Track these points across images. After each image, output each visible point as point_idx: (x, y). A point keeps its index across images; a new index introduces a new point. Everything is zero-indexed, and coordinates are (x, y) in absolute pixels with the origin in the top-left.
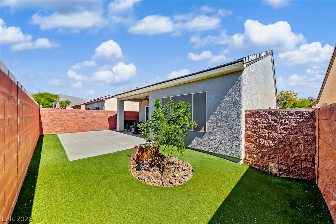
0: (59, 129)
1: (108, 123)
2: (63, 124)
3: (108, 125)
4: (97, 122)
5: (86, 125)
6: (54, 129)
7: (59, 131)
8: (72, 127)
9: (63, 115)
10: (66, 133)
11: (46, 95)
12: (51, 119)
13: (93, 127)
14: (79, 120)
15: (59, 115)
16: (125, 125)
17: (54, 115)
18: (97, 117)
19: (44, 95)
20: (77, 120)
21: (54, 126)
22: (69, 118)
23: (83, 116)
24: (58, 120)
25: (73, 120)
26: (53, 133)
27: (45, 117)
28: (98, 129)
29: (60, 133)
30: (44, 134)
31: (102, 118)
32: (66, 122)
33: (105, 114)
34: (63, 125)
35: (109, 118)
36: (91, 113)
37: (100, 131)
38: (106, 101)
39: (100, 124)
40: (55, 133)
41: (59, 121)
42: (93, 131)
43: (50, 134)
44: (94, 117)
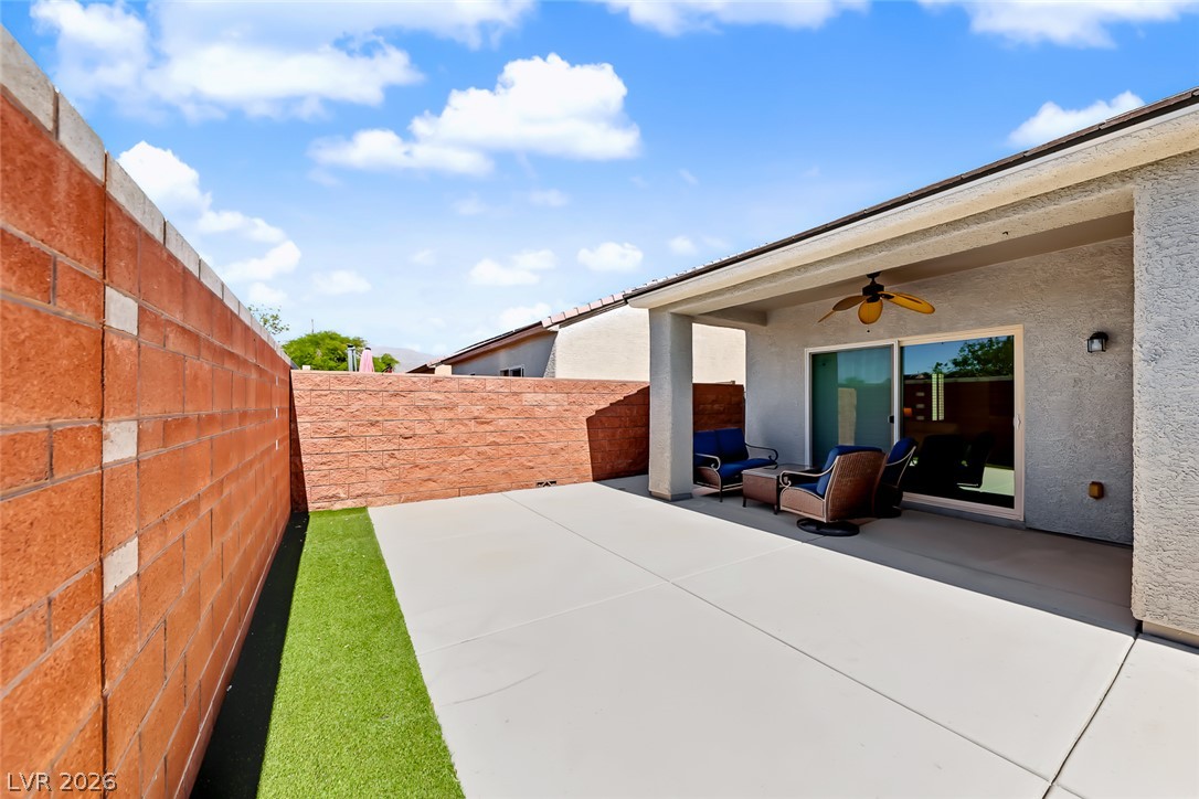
0: (376, 482)
1: (587, 446)
2: (392, 456)
3: (586, 455)
4: (538, 440)
5: (490, 458)
6: (354, 479)
7: (377, 490)
8: (433, 468)
9: (393, 403)
10: (407, 500)
11: (327, 341)
12: (342, 430)
13: (523, 466)
14: (463, 429)
15: (375, 402)
16: (699, 464)
17: (354, 408)
18: (538, 412)
19: (323, 339)
20: (452, 432)
21: (356, 463)
22: (421, 421)
23: (477, 410)
24: (373, 431)
25: (438, 432)
26: (350, 504)
27: (315, 418)
28: (543, 479)
29: (379, 501)
30: (312, 507)
31: (561, 419)
32: (406, 444)
33: (576, 396)
34: (393, 461)
35: (589, 420)
36: (515, 394)
37: (553, 488)
38: (564, 334)
39: (554, 453)
40: (359, 503)
41: (376, 440)
42: (523, 487)
43: (338, 506)
44: (527, 414)
